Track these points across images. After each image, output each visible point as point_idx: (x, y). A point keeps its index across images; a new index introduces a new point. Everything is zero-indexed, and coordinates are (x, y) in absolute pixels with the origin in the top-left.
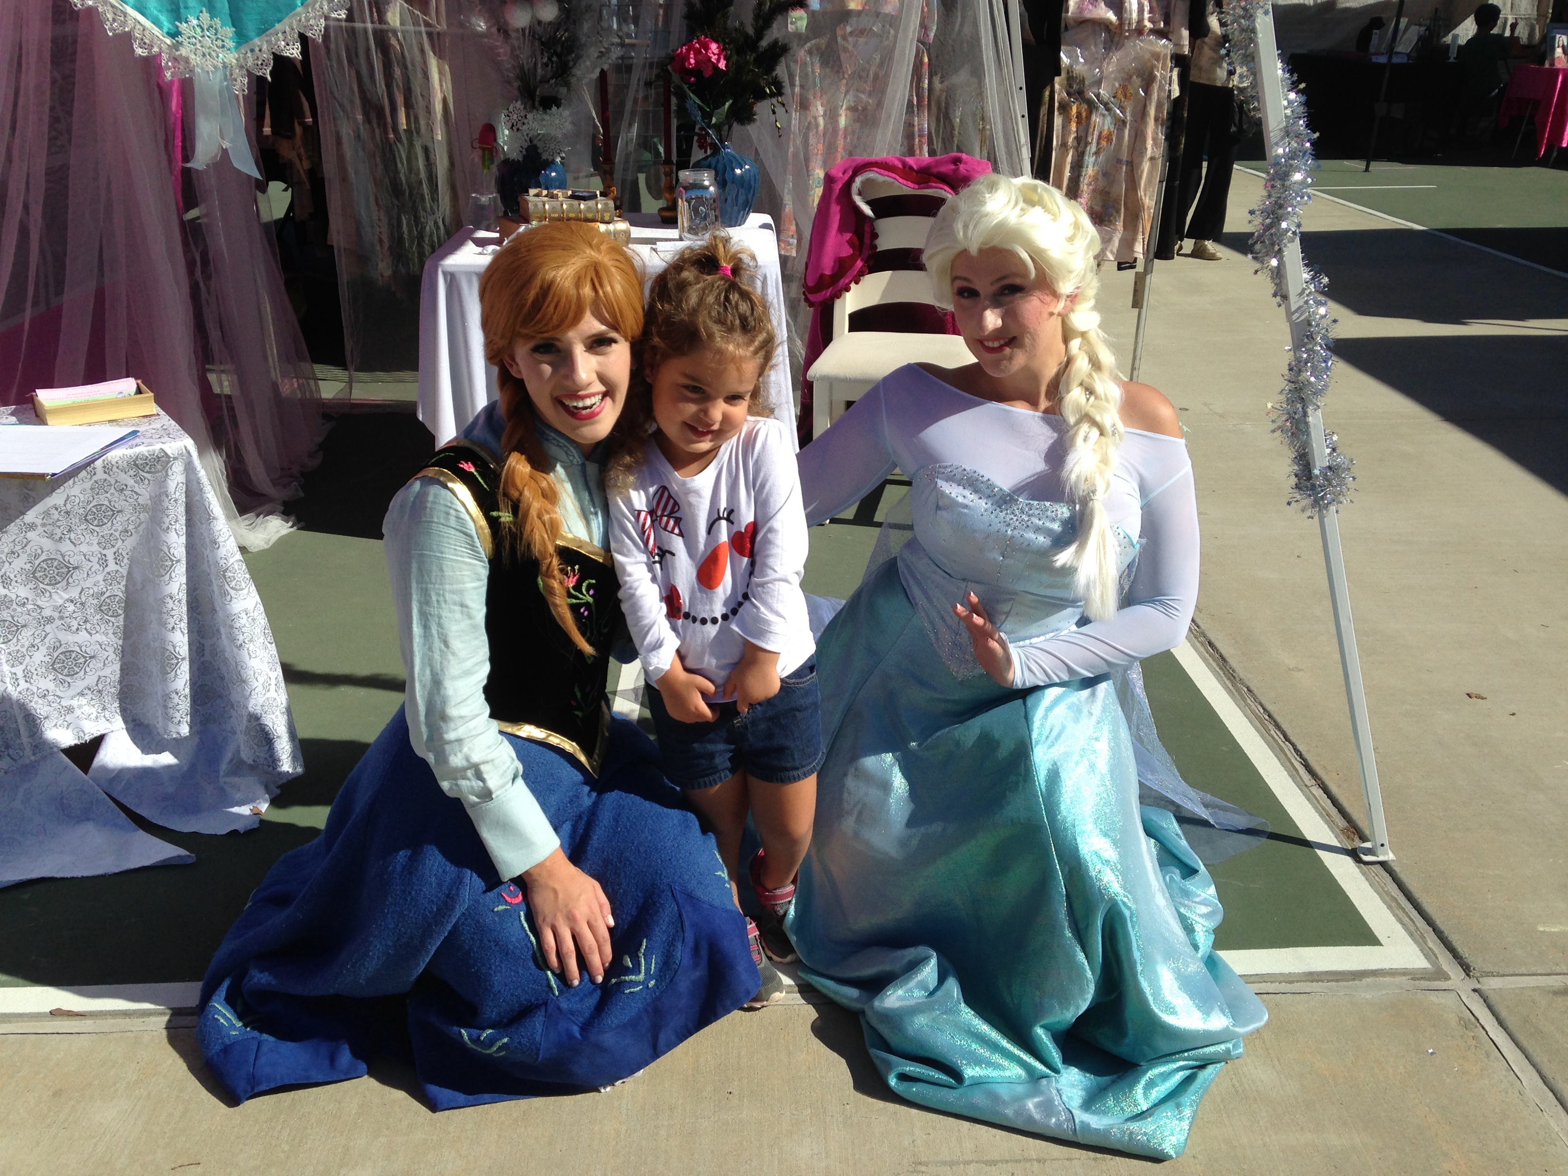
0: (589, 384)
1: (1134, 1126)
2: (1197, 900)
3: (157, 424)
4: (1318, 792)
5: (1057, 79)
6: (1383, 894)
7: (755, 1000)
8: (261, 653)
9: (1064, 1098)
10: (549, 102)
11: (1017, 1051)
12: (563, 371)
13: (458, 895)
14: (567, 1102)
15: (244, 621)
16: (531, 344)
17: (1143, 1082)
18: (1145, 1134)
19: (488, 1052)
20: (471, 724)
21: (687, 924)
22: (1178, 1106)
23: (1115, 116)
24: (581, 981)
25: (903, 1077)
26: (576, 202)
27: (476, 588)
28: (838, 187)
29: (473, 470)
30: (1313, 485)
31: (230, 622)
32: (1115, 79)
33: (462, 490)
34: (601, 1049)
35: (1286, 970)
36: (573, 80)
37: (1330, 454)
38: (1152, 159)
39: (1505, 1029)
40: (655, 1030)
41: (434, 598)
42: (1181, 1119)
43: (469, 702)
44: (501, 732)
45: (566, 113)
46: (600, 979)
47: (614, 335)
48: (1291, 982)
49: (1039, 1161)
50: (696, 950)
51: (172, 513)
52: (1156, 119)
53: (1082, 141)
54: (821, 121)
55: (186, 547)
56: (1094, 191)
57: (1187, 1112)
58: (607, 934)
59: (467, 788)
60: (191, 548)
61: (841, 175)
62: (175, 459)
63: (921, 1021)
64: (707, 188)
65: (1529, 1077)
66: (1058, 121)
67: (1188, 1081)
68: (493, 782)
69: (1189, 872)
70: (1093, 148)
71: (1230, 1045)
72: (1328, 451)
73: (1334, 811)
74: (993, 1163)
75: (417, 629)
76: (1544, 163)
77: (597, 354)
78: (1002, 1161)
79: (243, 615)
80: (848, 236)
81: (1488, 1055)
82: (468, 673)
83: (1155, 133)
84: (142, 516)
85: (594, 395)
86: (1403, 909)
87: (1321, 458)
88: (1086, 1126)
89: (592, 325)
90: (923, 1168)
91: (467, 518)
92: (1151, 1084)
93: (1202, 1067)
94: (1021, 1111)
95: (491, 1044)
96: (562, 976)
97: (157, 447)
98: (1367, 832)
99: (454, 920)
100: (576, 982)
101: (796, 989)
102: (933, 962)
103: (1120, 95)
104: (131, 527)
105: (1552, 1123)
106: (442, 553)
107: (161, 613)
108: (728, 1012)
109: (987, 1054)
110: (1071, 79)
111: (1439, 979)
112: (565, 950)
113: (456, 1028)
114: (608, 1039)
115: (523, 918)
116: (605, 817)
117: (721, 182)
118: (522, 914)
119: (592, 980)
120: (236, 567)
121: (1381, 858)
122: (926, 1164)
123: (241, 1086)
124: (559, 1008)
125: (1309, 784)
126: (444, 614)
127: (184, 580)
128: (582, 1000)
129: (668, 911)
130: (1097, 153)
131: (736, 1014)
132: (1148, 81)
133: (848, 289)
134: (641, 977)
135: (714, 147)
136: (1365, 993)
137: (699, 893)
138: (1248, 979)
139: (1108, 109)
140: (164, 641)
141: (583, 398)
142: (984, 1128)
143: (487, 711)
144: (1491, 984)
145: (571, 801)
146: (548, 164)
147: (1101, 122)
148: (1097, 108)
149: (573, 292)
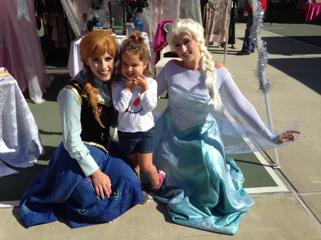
0: (106, 68)
1: (226, 228)
2: (239, 177)
3: (9, 77)
4: (264, 154)
5: (207, 4)
6: (278, 175)
7: (143, 202)
8: (34, 128)
9: (211, 222)
10: (98, 8)
11: (201, 212)
12: (100, 65)
13: (77, 180)
14: (102, 225)
15: (30, 120)
16: (92, 59)
17: (228, 218)
18: (229, 229)
19: (84, 214)
20: (77, 143)
21: (128, 185)
22: (236, 223)
23: (219, 12)
24: (105, 198)
25: (176, 218)
26: (104, 30)
27: (78, 112)
28: (161, 26)
29: (77, 85)
30: (263, 88)
31: (27, 121)
32: (219, 4)
33: (75, 90)
34: (110, 213)
35: (258, 192)
36: (103, 3)
37: (267, 81)
38: (227, 21)
39: (305, 204)
40: (121, 208)
41: (69, 115)
42: (236, 226)
43: (76, 138)
44: (84, 144)
45: (102, 10)
46: (109, 197)
47: (112, 57)
48: (259, 195)
49: (206, 236)
50: (130, 191)
51: (12, 97)
52: (228, 12)
53: (212, 17)
54: (157, 13)
55: (16, 104)
56: (215, 27)
57: (238, 224)
58: (110, 188)
59: (77, 157)
60: (17, 105)
61: (161, 24)
62: (12, 85)
63: (180, 206)
64: (132, 26)
65: (311, 215)
66: (207, 13)
67: (238, 217)
68: (82, 155)
69: (237, 171)
70: (215, 18)
71: (247, 209)
72: (266, 80)
73: (267, 158)
74: (196, 237)
75: (65, 122)
76: (307, 23)
77: (108, 62)
78: (197, 236)
79: (29, 119)
80: (163, 37)
81: (302, 210)
82: (77, 131)
83: (228, 15)
84: (5, 97)
85: (107, 71)
86: (283, 178)
87: (265, 82)
88: (216, 228)
89: (107, 55)
90: (180, 238)
91: (76, 96)
92: (230, 218)
93: (241, 214)
94: (202, 225)
95: (85, 213)
96: (101, 197)
97: (8, 82)
98: (275, 162)
99: (76, 185)
100: (104, 198)
101: (153, 199)
102: (183, 193)
103: (220, 7)
104: (3, 100)
105: (316, 225)
106: (71, 104)
107: (10, 119)
108: (137, 204)
109: (194, 213)
110: (210, 4)
111: (291, 194)
112: (101, 191)
113: (77, 209)
114: (111, 210)
115: (91, 184)
116: (110, 162)
117: (136, 25)
118: (91, 183)
119: (107, 197)
120: (27, 109)
121: (278, 168)
122: (181, 237)
123: (29, 224)
124: (100, 204)
125: (262, 152)
126: (71, 118)
127: (15, 112)
128: (105, 202)
129: (123, 182)
130: (216, 20)
131: (139, 205)
132: (226, 4)
133: (163, 48)
134: (118, 197)
135: (134, 18)
136: (275, 197)
137: (130, 178)
138: (250, 194)
139: (218, 10)
140: (11, 125)
141: (104, 71)
142: (194, 229)
143: (81, 140)
144: (302, 194)
145: (102, 158)
146: (98, 22)
147: (217, 13)
148: (216, 10)
149: (103, 47)
